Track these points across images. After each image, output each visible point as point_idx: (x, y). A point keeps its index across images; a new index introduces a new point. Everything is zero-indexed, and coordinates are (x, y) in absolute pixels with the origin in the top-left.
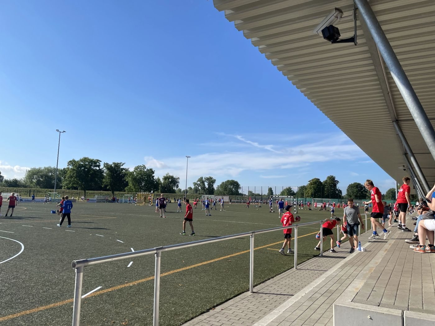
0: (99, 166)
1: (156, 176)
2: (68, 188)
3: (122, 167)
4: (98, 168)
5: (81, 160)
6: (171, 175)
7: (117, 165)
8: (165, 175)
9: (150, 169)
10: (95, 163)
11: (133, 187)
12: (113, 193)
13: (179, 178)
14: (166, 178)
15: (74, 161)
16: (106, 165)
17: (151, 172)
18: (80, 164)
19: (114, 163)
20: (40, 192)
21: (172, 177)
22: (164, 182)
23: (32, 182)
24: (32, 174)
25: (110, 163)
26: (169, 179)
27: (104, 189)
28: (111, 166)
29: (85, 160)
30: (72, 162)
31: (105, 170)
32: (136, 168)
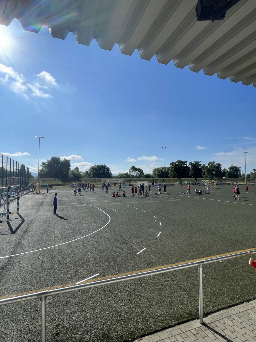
0: (186, 164)
1: (222, 168)
2: (173, 177)
3: (200, 164)
4: (186, 166)
5: (177, 162)
6: (234, 165)
7: (197, 163)
8: (231, 166)
9: (218, 163)
10: (184, 163)
11: (208, 175)
12: (196, 179)
13: (240, 168)
14: (231, 168)
15: (173, 163)
16: (191, 164)
17: (219, 165)
18: (176, 164)
19: (195, 162)
20: (158, 180)
21: (235, 167)
22: (230, 171)
23: (155, 175)
24: (156, 171)
25: (193, 162)
26: (233, 168)
27: (191, 177)
28: (193, 164)
29: (179, 161)
30: (172, 164)
31: (190, 166)
32: (209, 164)
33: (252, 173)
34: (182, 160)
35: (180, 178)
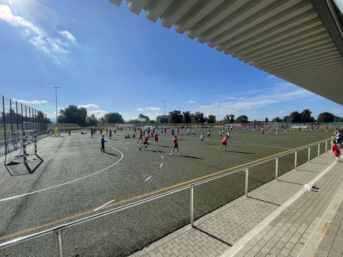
0: (180, 113)
1: (204, 116)
2: (171, 123)
3: (190, 113)
4: (180, 114)
5: (174, 112)
6: (212, 115)
7: (188, 113)
8: (210, 115)
9: (202, 113)
10: (179, 112)
11: (195, 121)
12: (187, 124)
13: (216, 116)
14: (210, 117)
15: (171, 112)
16: (184, 113)
17: (202, 114)
18: (173, 113)
19: (186, 112)
20: (160, 125)
21: (213, 116)
22: (209, 119)
23: (158, 121)
24: (159, 118)
25: (185, 112)
26: (211, 117)
27: (183, 123)
28: (185, 113)
29: (175, 111)
30: (171, 113)
31: (183, 115)
32: (196, 113)
33: (223, 120)
34: (178, 110)
35: (176, 123)
